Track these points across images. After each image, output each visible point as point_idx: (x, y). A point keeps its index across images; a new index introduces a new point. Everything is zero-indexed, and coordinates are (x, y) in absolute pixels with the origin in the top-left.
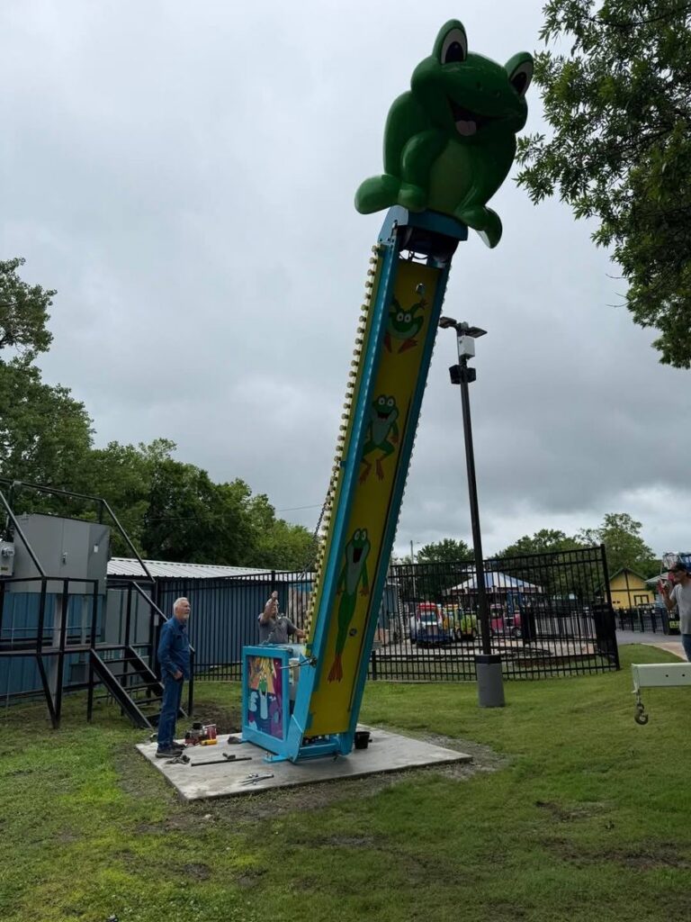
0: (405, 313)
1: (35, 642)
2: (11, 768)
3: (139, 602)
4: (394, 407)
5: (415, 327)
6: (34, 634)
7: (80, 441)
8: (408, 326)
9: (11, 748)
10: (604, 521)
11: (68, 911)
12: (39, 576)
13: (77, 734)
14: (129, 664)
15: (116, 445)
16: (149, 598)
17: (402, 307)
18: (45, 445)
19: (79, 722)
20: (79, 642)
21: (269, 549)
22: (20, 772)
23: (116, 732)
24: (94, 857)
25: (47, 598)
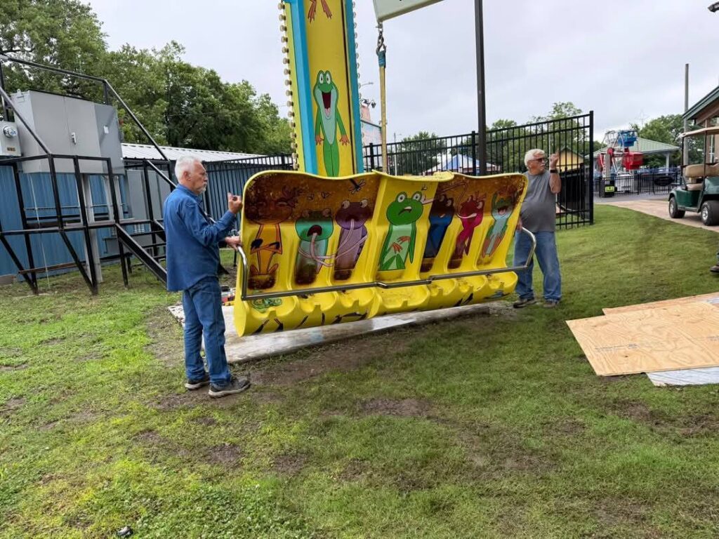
1: (56, 220)
2: (45, 336)
3: (160, 182)
6: (54, 213)
7: (95, 45)
9: (50, 315)
10: (553, 110)
11: (71, 522)
12: (45, 154)
13: (114, 299)
14: (157, 237)
15: (129, 47)
16: (168, 179)
18: (63, 48)
19: (117, 288)
20: (107, 219)
21: (277, 143)
22: (54, 339)
23: (151, 295)
24: (111, 441)
25: (59, 178)
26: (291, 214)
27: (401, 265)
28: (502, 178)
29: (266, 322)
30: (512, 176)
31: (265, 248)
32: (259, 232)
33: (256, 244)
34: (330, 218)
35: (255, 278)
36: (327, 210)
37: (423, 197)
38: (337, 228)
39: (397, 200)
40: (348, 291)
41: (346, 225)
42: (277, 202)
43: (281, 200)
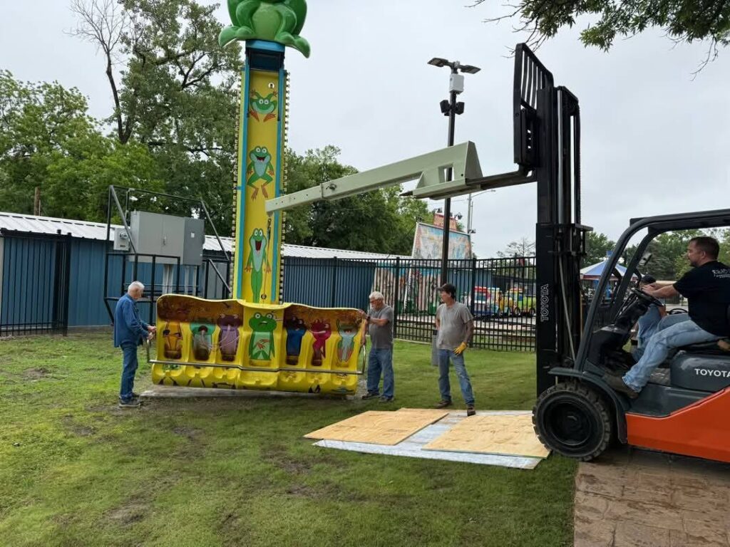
0: (264, 99)
4: (267, 153)
5: (273, 106)
8: (268, 107)
17: (262, 96)
25: (139, 266)
26: (186, 318)
27: (267, 358)
28: (340, 310)
29: (165, 378)
30: (348, 310)
31: (172, 335)
32: (167, 326)
33: (166, 332)
34: (213, 323)
35: (169, 351)
36: (210, 318)
37: (274, 317)
38: (217, 329)
39: (254, 317)
40: (231, 369)
41: (224, 328)
42: (176, 311)
43: (179, 310)
